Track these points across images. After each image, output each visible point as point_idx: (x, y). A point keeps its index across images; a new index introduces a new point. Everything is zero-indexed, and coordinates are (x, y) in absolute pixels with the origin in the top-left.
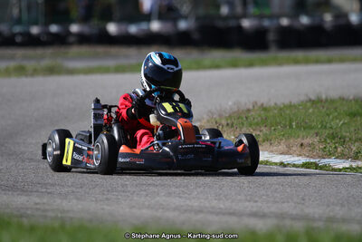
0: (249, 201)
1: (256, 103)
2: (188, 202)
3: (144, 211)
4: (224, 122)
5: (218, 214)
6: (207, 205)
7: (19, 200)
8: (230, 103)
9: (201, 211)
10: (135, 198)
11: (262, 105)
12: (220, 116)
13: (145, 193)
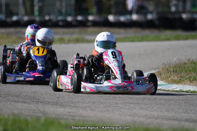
0: (185, 113)
1: (190, 60)
2: (151, 113)
3: (128, 117)
4: (171, 69)
5: (167, 120)
6: (162, 114)
7: (60, 110)
8: (175, 59)
9: (158, 118)
10: (123, 110)
11: (193, 60)
12: (170, 66)
13: (128, 107)
